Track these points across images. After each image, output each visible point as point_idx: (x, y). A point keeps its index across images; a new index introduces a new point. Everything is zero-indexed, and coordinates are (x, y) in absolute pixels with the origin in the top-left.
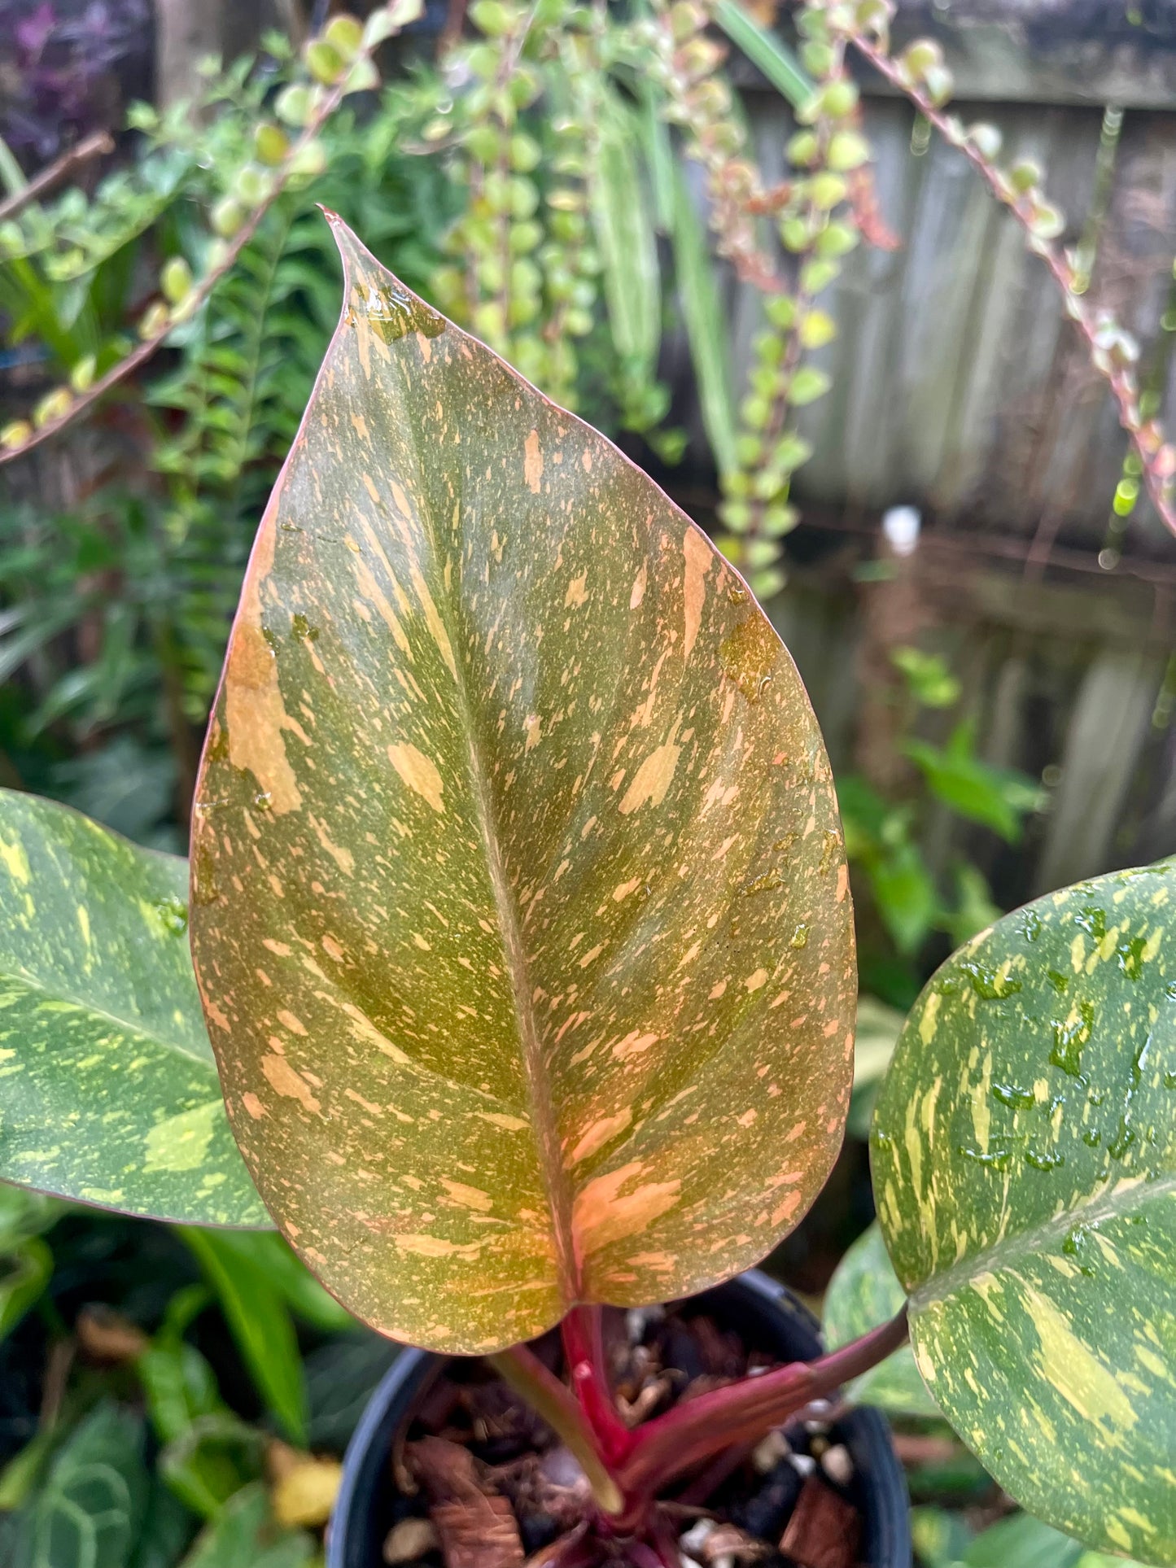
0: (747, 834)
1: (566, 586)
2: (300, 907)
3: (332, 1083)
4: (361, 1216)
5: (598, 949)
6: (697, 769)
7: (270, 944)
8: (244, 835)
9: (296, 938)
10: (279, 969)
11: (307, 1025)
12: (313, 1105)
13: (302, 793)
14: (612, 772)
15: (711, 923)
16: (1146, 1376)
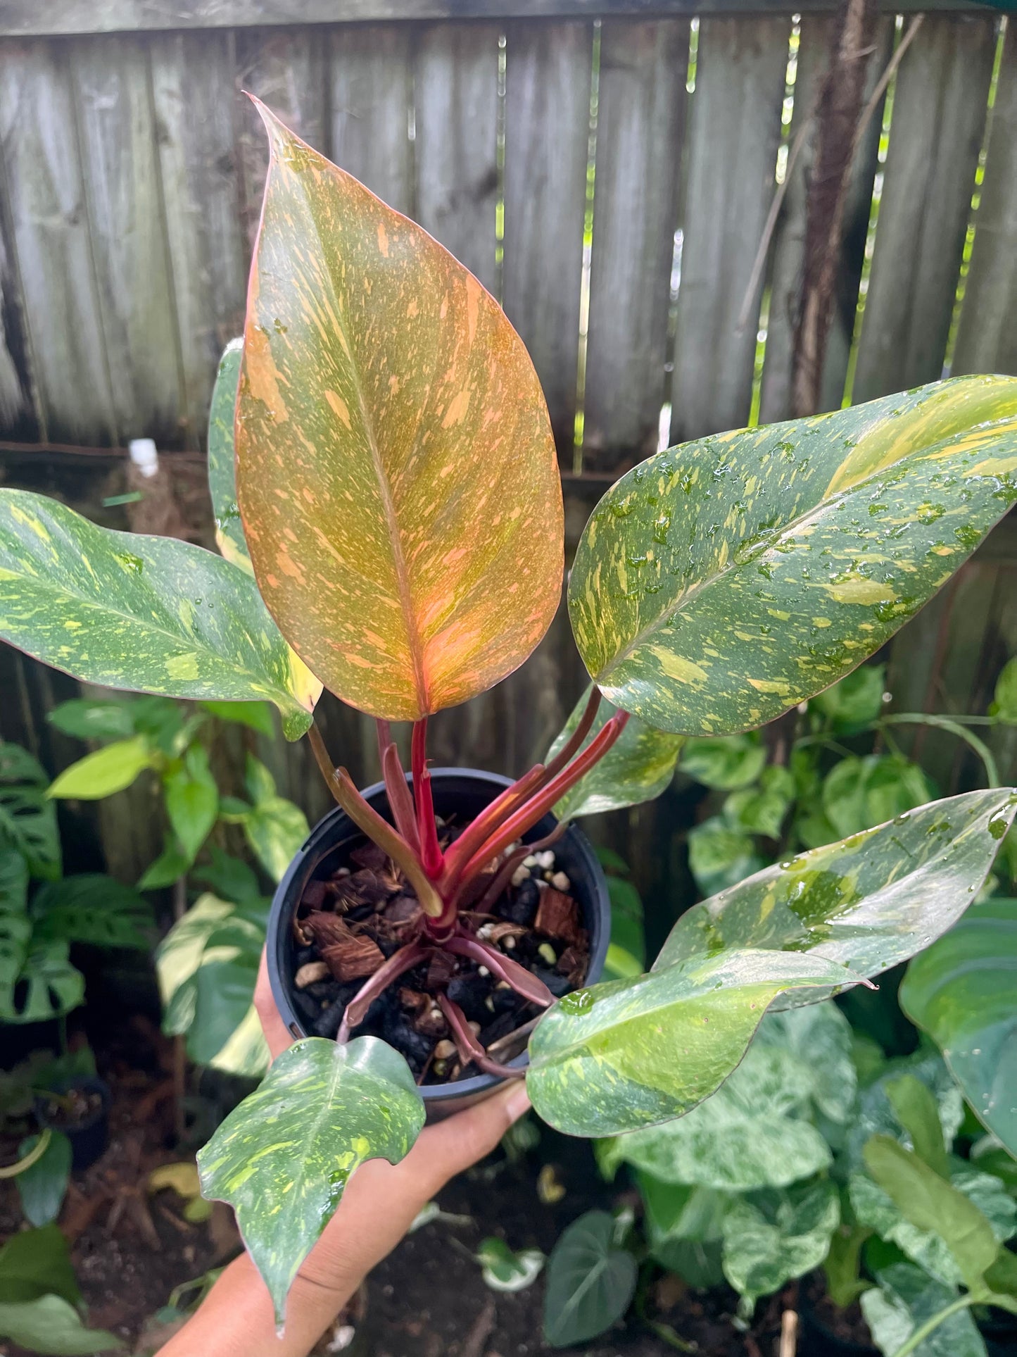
0: (507, 436)
1: (407, 307)
2: (292, 473)
3: (311, 569)
4: (329, 641)
5: (433, 505)
6: (480, 403)
7: (278, 492)
8: (263, 434)
9: (290, 489)
10: (286, 507)
11: (298, 537)
12: (302, 580)
13: (289, 412)
14: (437, 406)
15: (492, 485)
16: (710, 658)
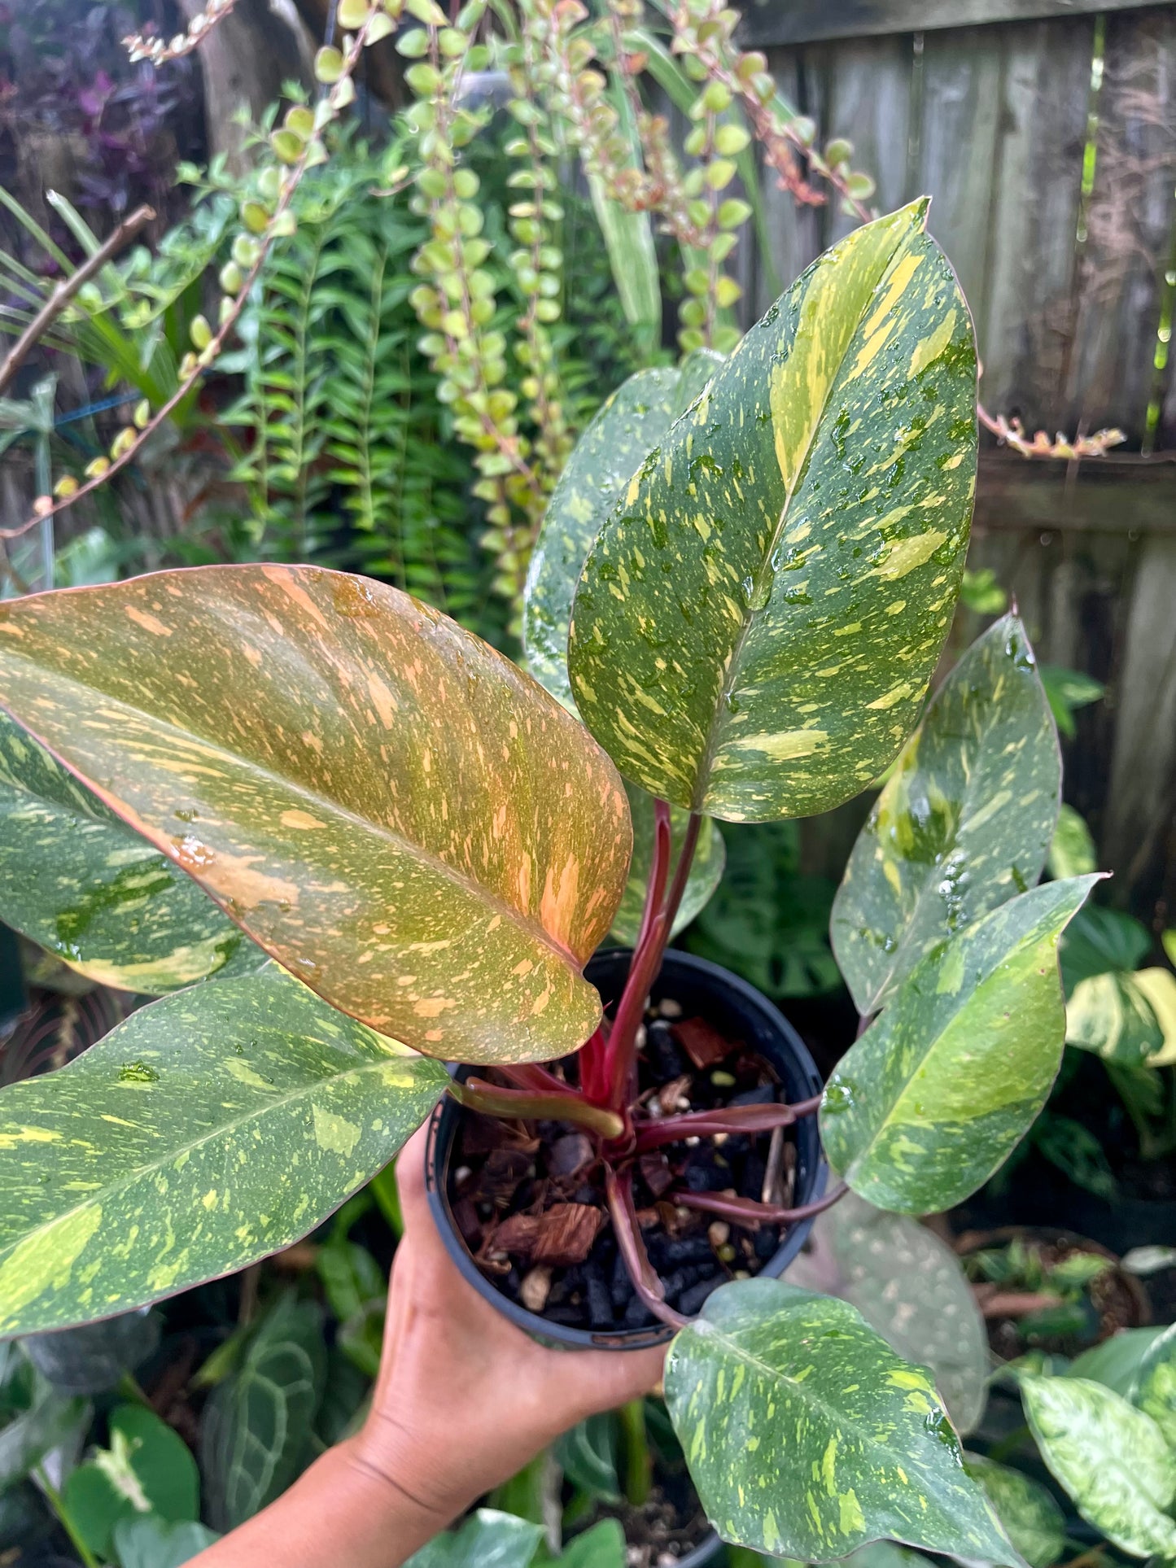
0: (444, 674)
1: (246, 659)
2: (352, 929)
3: (445, 984)
4: (515, 1020)
5: (444, 802)
6: (391, 673)
7: (362, 959)
8: (297, 929)
9: (366, 944)
10: (379, 964)
11: (411, 973)
12: (451, 1003)
13: (292, 881)
14: (365, 717)
15: (474, 729)
